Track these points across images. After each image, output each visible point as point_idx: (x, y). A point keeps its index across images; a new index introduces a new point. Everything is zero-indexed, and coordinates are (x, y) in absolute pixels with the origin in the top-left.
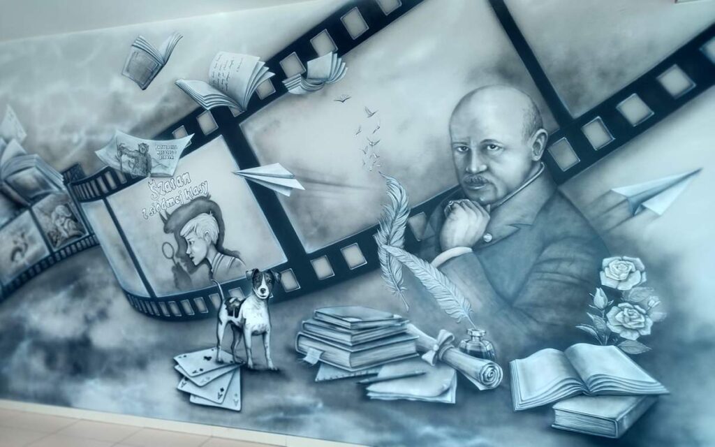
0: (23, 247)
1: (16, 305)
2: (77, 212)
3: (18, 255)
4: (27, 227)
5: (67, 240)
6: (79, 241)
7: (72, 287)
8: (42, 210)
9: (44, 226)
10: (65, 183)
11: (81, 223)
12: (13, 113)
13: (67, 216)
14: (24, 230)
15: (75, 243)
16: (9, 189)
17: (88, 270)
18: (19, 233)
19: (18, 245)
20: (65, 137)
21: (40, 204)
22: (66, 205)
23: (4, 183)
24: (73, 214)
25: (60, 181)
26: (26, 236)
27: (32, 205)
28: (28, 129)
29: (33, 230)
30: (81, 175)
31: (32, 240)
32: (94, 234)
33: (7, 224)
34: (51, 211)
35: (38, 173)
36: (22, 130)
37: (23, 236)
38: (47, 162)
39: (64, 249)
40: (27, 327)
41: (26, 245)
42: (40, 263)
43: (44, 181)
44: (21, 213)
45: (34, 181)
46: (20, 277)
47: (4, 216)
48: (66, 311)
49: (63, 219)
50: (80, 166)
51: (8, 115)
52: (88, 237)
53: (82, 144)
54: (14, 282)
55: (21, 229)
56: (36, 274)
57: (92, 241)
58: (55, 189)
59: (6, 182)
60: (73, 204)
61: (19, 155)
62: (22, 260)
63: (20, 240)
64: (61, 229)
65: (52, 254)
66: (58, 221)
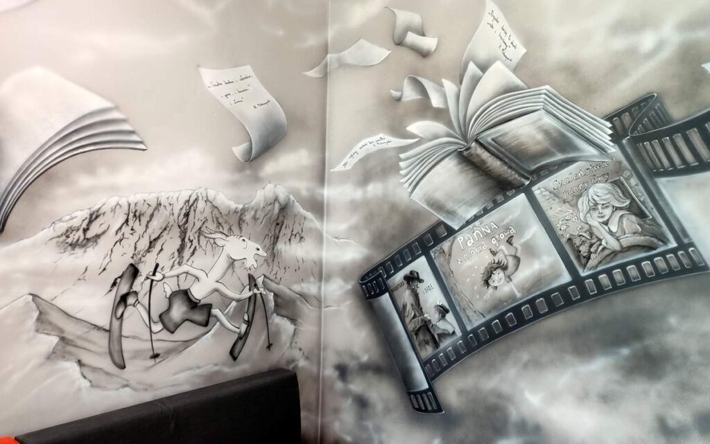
0: (511, 262)
1: (491, 368)
2: (645, 197)
3: (498, 276)
4: (520, 226)
5: (614, 254)
6: (650, 258)
7: (625, 351)
8: (555, 194)
9: (559, 226)
10: (616, 138)
11: (654, 220)
12: (498, 13)
13: (617, 205)
14: (513, 231)
15: (637, 263)
16: (485, 155)
17: (673, 321)
18: (502, 236)
19: (500, 257)
20: (619, 43)
21: (550, 182)
22: (617, 183)
23: (474, 144)
24: (633, 199)
25: (603, 133)
26: (517, 243)
27: (533, 184)
28: (530, 39)
29: (535, 230)
30: (663, 117)
31: (530, 250)
32: (692, 245)
33: (476, 218)
34: (580, 196)
35: (548, 121)
36: (517, 42)
37: (509, 242)
38: (574, 99)
39: (608, 272)
40: (514, 414)
41: (517, 259)
42: (546, 295)
43: (563, 135)
44: (507, 199)
45: (540, 137)
46: (501, 317)
47: (471, 204)
48: (606, 399)
49: (608, 212)
50: (659, 99)
51: (487, 18)
52: (674, 251)
53: (667, 53)
54: (487, 325)
55: (507, 229)
56: (537, 316)
57: (685, 261)
58: (591, 151)
59: (477, 141)
60: (634, 181)
61: (509, 89)
62: (508, 287)
63: (504, 247)
64: (602, 232)
65: (577, 280)
66: (595, 214)
